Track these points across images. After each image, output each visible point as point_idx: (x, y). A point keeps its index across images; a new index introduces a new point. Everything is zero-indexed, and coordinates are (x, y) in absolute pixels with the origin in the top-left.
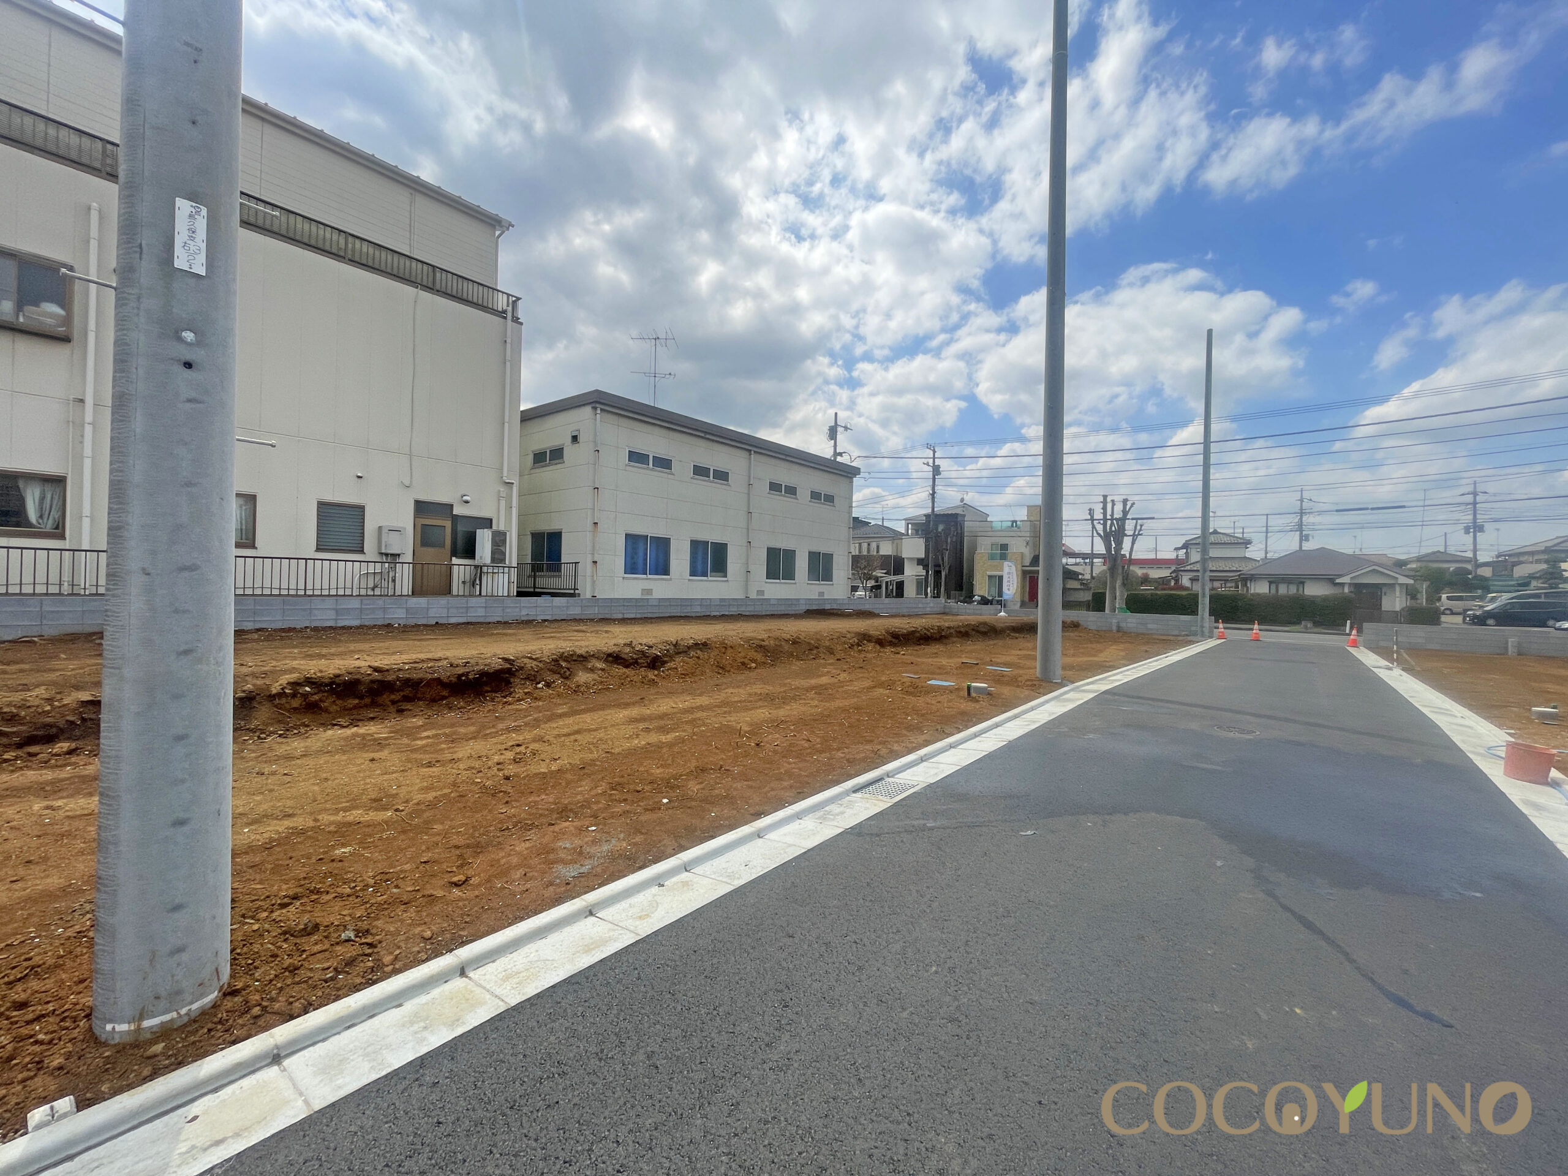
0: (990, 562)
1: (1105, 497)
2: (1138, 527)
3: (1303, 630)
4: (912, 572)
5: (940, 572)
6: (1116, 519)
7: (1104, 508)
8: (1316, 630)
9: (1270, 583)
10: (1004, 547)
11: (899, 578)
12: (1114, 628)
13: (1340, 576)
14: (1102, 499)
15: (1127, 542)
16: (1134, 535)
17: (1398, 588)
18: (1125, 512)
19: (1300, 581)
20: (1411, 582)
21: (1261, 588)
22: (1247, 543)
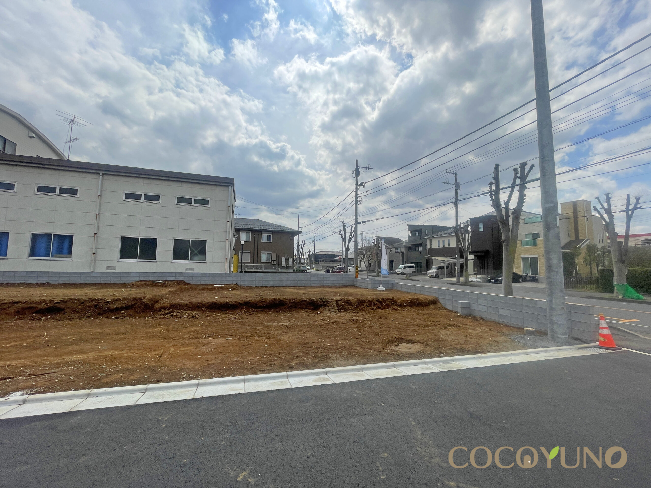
0: (523, 248)
10: (537, 235)
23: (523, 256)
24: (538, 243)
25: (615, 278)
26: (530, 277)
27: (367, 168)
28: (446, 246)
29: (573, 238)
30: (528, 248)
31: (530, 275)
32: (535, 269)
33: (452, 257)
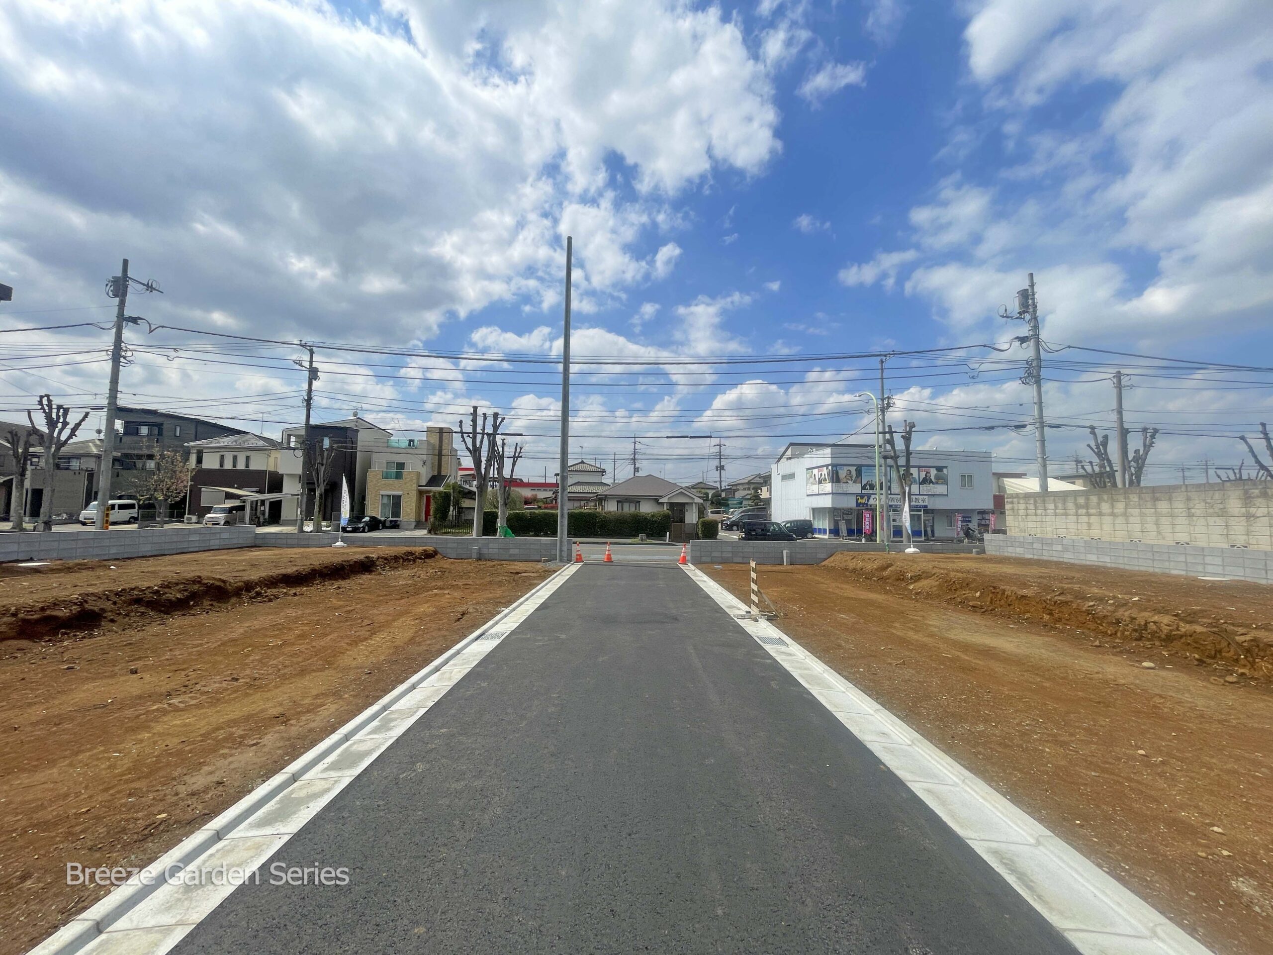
0: (384, 481)
1: (475, 408)
2: (518, 450)
3: (640, 542)
4: (291, 489)
5: (314, 490)
6: (487, 434)
7: (474, 421)
8: (649, 541)
9: (618, 502)
10: (401, 466)
11: (275, 496)
12: (474, 556)
13: (661, 497)
14: (472, 410)
15: (508, 463)
16: (514, 457)
17: (694, 505)
18: (496, 427)
19: (635, 500)
20: (702, 501)
21: (611, 507)
22: (603, 472)
23: (382, 492)
24: (404, 476)
25: (499, 520)
26: (391, 521)
27: (147, 285)
28: (241, 466)
29: (436, 473)
30: (390, 481)
31: (390, 519)
32: (396, 513)
33: (254, 489)
